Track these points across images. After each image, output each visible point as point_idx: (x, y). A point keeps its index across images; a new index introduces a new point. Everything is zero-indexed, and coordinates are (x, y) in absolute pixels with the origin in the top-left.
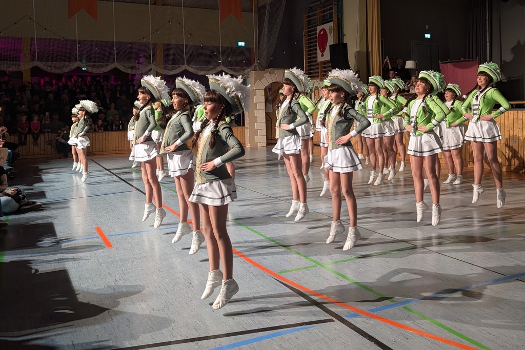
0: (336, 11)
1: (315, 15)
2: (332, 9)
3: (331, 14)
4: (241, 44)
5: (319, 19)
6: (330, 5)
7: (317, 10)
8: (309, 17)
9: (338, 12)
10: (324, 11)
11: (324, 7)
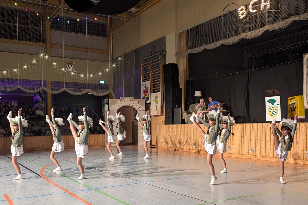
0: (161, 62)
1: (148, 64)
2: (159, 61)
3: (158, 63)
4: (102, 82)
5: (151, 67)
6: (158, 58)
7: (149, 61)
8: (144, 65)
9: (163, 62)
10: (154, 62)
11: (154, 60)
